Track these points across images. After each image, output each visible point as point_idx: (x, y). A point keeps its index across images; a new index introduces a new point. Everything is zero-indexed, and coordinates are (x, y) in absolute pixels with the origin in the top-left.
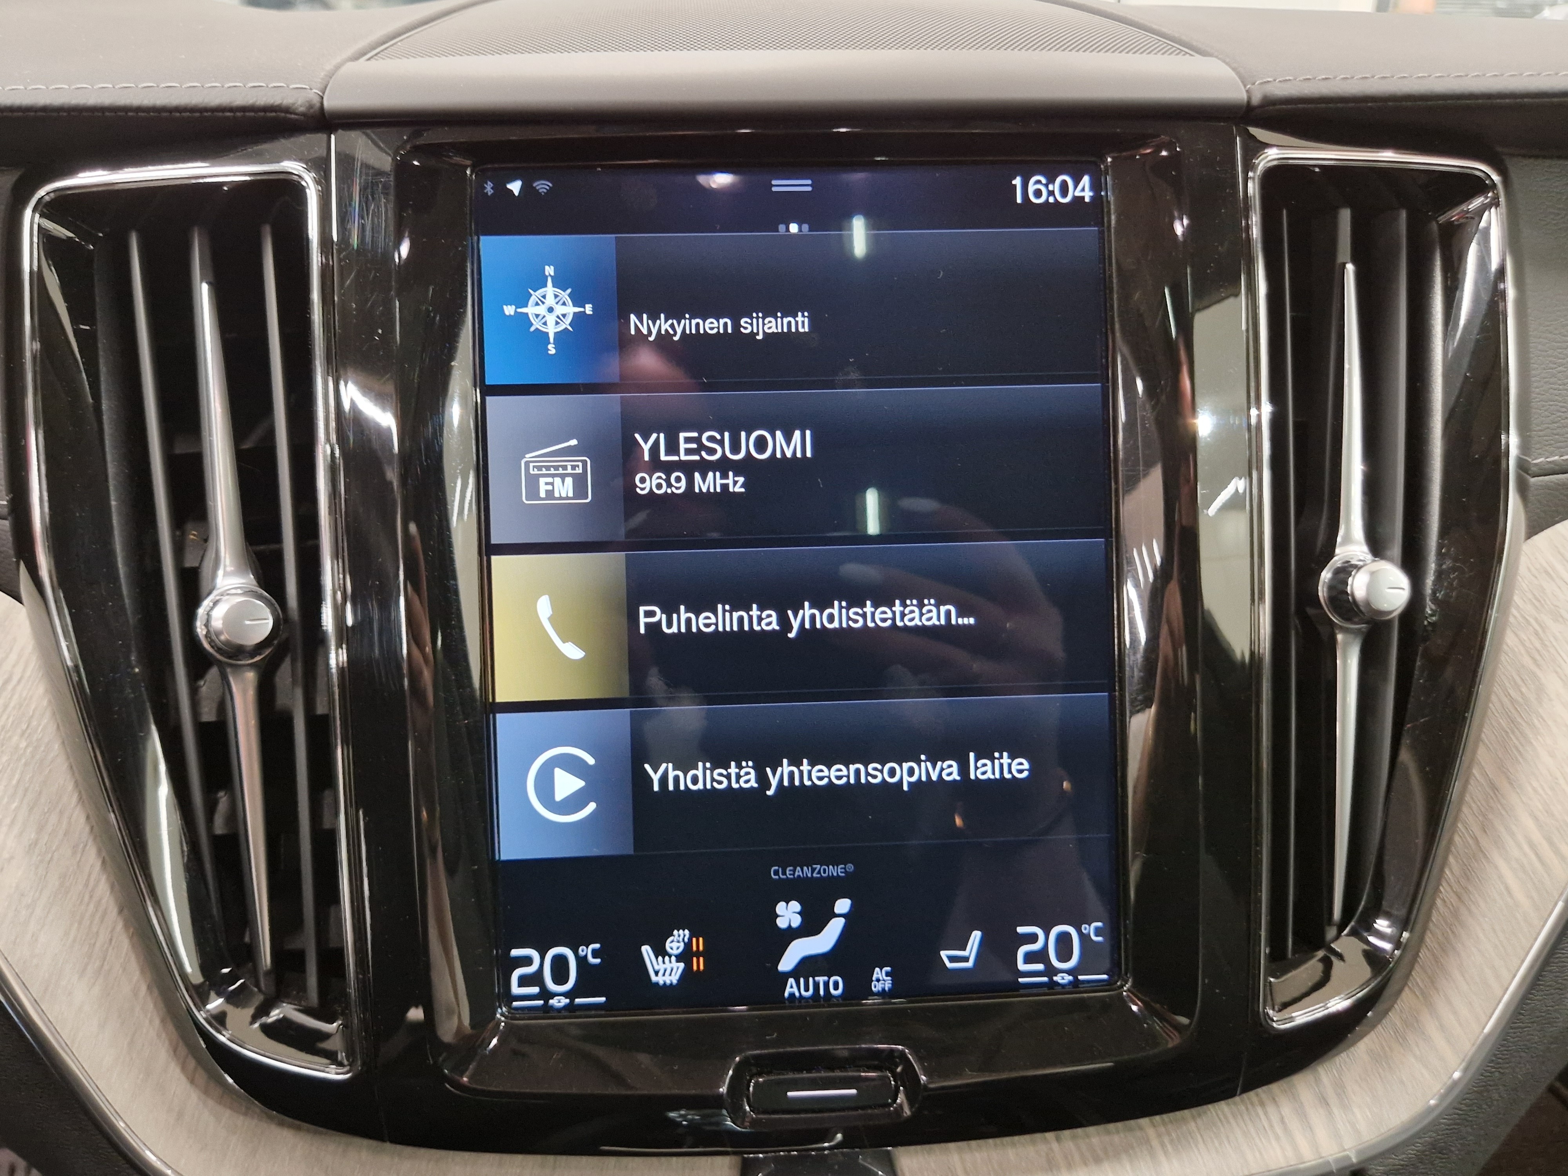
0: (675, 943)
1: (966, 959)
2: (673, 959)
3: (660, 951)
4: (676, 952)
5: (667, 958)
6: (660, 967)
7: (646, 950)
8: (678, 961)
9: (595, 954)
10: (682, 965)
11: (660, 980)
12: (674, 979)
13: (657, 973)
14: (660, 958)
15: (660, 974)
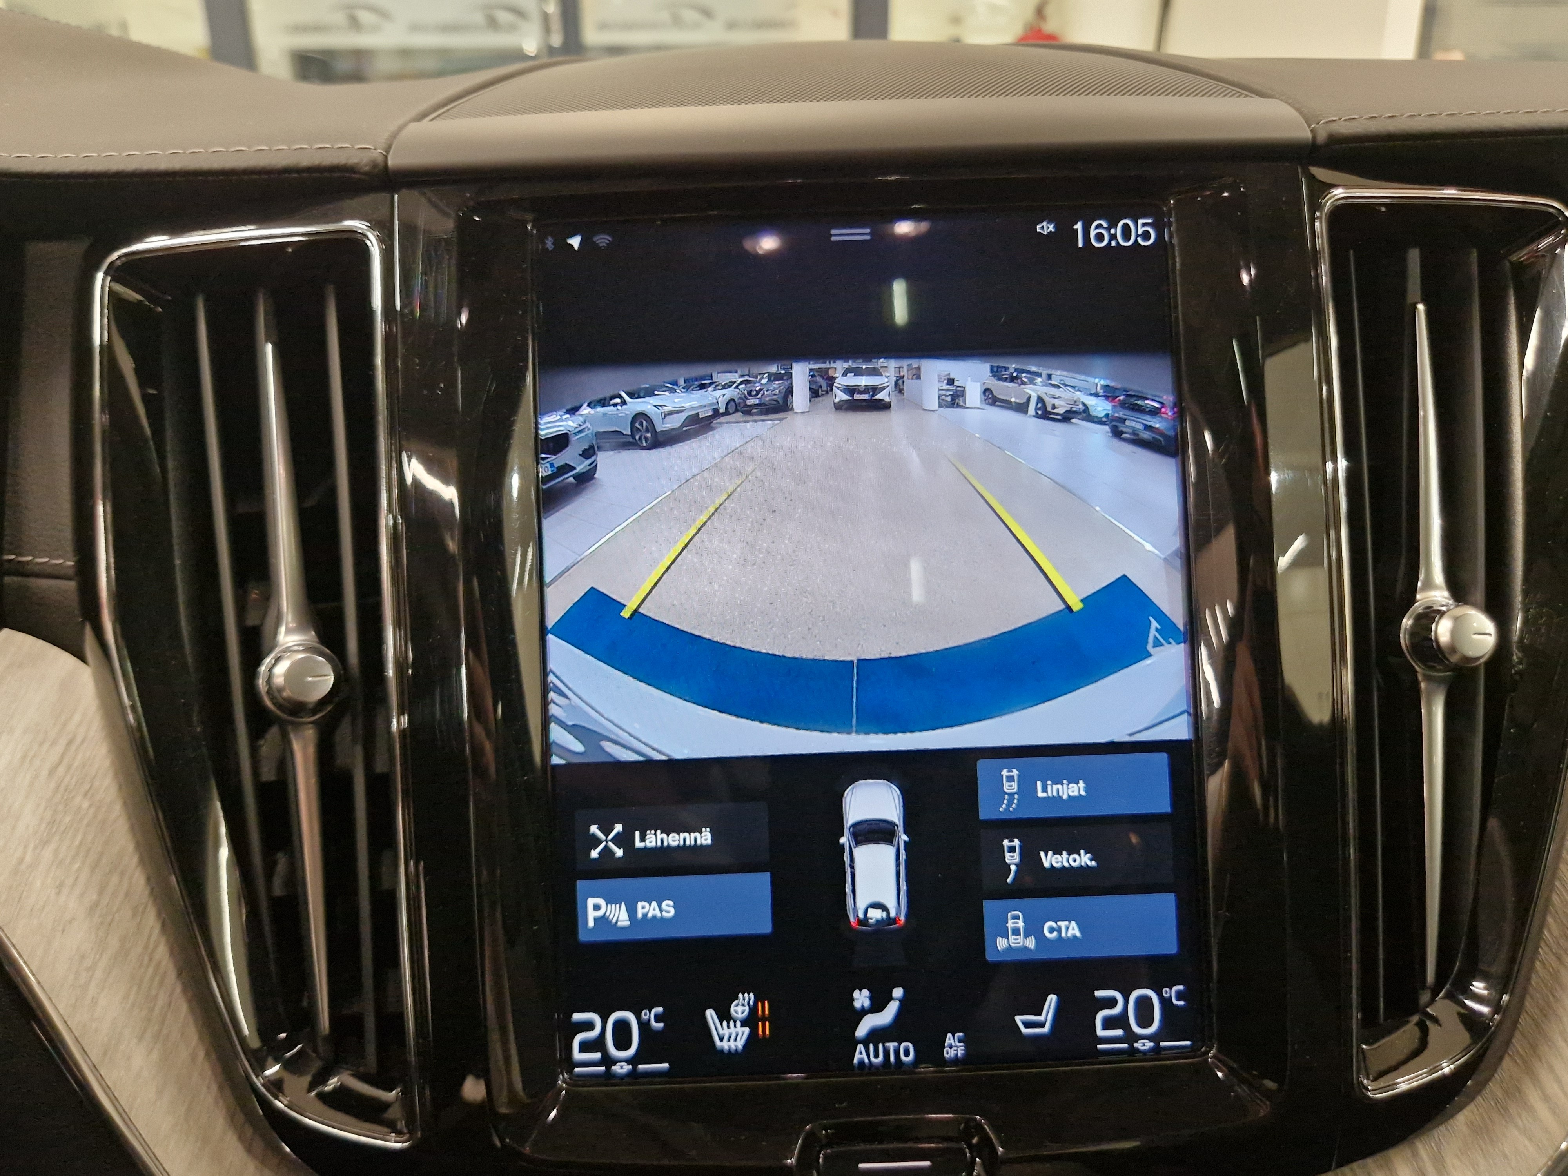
0: (740, 1009)
1: (1042, 1025)
2: (738, 1023)
3: (725, 1016)
5: (732, 1023)
6: (725, 1032)
8: (742, 1026)
9: (658, 1019)
10: (747, 1030)
11: (725, 1045)
12: (740, 1044)
13: (721, 1040)
14: (725, 1023)
15: (725, 1039)
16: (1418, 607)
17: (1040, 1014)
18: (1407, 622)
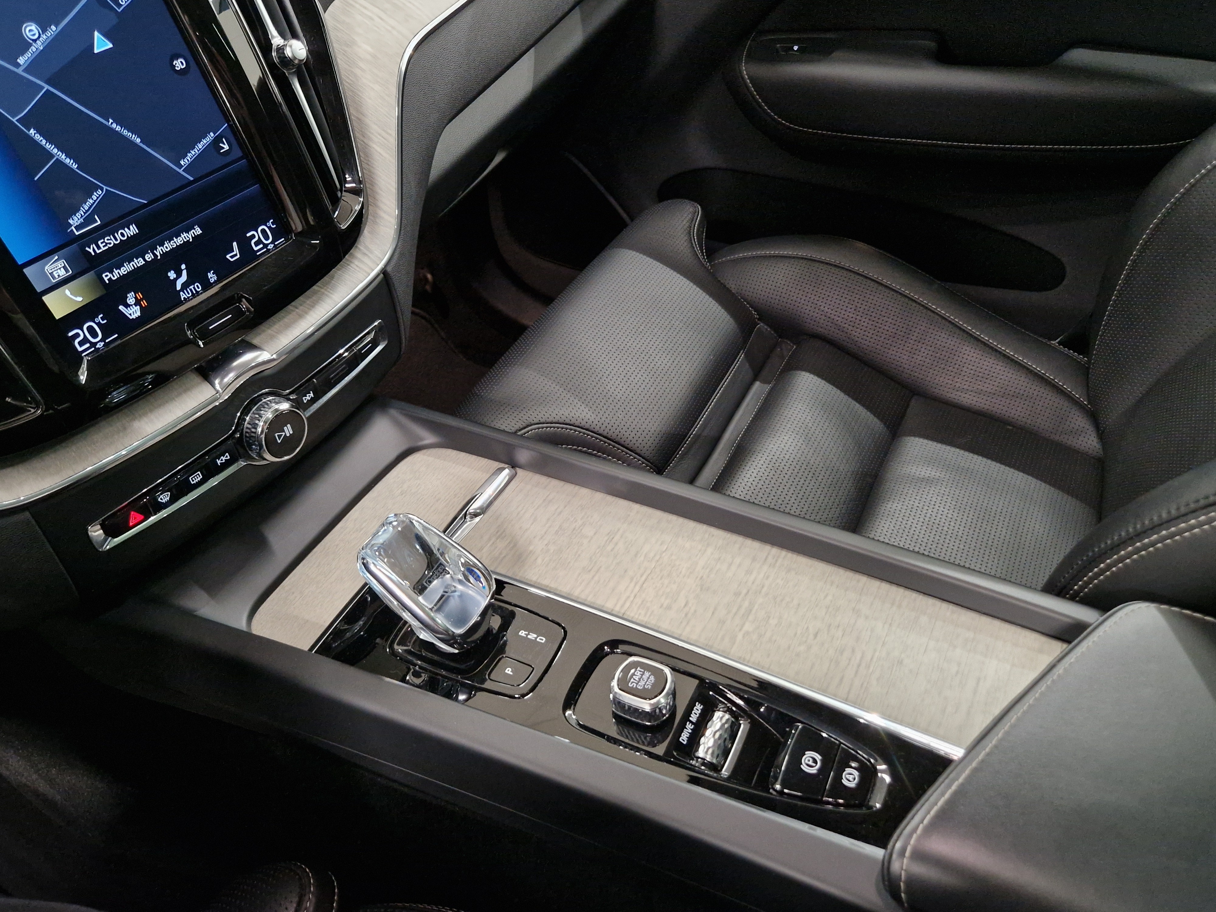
0: (131, 300)
1: (236, 255)
2: (134, 306)
3: (127, 306)
4: (133, 303)
5: (131, 307)
6: (131, 312)
7: (121, 308)
8: (136, 306)
9: (102, 319)
10: (138, 307)
11: (133, 317)
12: (139, 314)
13: (130, 314)
14: (129, 308)
15: (132, 314)
16: (274, 47)
17: (233, 251)
18: (274, 54)
